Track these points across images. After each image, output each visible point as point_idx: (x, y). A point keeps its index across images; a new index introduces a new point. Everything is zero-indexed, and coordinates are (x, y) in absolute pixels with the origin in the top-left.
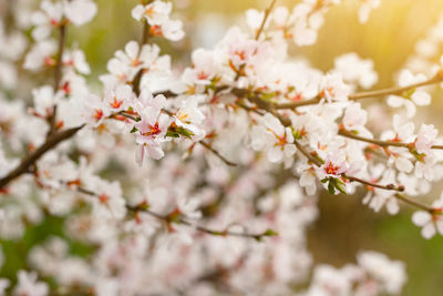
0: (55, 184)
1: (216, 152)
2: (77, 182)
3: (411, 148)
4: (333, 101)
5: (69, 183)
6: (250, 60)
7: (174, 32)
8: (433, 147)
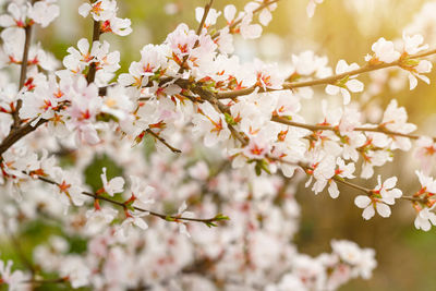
0: (19, 174)
1: (162, 140)
2: (40, 172)
3: (336, 131)
4: (268, 90)
5: (32, 173)
6: (191, 52)
7: (122, 29)
8: (356, 129)
